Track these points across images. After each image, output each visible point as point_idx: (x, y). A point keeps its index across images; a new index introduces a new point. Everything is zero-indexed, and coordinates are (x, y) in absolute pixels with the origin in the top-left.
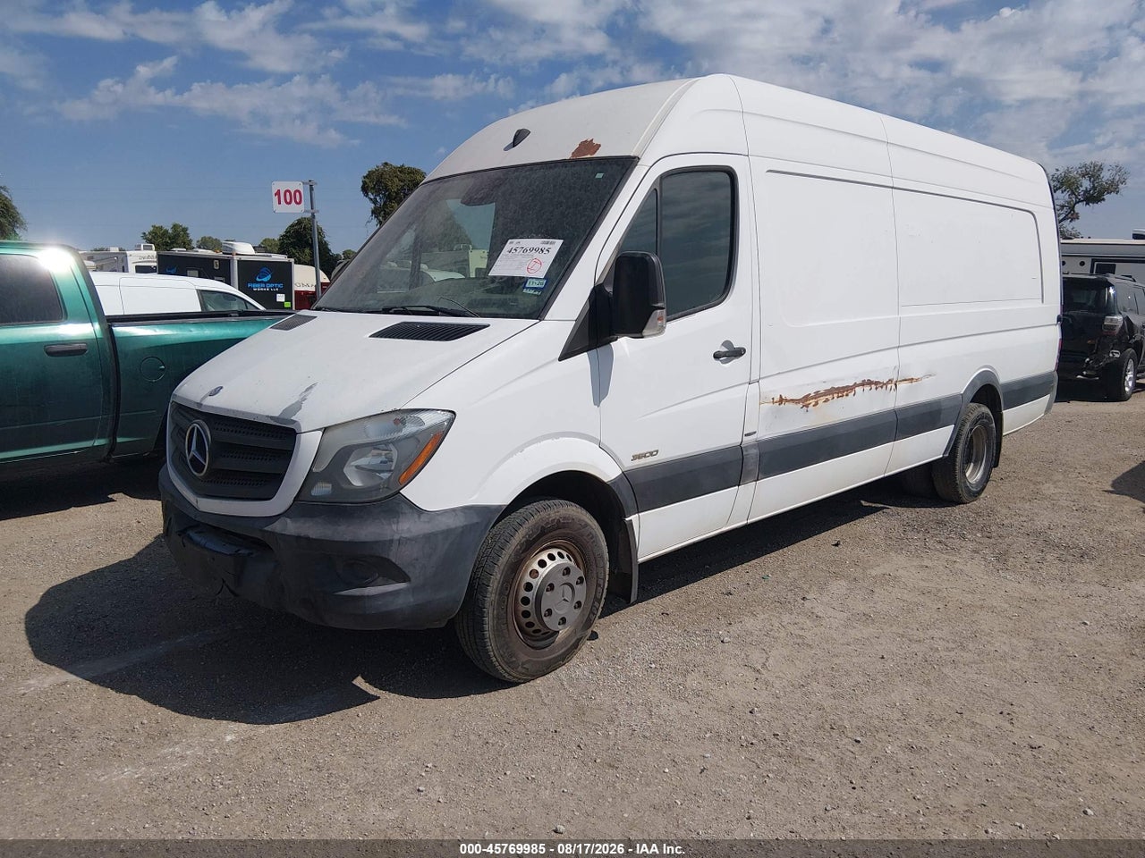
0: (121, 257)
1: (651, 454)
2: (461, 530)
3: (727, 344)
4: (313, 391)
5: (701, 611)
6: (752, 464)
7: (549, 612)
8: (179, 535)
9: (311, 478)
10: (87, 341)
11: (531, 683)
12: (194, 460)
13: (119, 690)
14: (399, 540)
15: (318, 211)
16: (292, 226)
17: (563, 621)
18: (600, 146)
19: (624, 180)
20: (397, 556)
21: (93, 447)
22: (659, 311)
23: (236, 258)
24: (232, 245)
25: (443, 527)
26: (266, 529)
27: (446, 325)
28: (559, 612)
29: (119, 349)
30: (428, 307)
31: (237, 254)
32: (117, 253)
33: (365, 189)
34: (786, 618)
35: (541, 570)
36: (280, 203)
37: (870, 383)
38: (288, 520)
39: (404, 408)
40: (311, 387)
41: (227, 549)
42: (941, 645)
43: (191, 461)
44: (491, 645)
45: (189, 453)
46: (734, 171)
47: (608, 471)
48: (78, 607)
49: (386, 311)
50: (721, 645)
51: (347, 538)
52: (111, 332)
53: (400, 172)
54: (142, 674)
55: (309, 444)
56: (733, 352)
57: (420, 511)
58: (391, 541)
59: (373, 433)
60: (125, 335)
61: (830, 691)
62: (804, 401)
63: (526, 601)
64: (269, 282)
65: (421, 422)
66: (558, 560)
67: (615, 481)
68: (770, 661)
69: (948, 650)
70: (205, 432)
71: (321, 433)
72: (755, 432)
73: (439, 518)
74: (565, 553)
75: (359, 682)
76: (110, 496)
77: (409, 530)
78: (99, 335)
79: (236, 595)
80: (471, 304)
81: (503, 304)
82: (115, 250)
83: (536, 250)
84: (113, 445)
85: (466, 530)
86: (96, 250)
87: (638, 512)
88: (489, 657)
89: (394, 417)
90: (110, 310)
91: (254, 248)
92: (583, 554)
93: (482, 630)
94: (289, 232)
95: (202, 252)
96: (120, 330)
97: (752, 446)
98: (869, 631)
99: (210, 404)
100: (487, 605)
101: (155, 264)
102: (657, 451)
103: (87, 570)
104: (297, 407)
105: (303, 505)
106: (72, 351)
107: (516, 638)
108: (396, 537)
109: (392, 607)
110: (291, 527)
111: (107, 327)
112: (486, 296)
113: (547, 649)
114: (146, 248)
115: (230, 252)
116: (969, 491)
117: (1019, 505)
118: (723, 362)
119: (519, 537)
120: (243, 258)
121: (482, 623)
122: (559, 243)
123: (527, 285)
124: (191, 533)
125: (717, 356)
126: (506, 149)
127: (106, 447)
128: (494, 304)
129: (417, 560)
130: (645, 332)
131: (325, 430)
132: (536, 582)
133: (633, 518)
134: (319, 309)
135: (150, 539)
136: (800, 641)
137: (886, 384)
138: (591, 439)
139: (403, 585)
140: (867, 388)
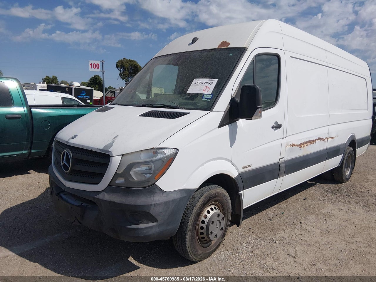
0: (34, 86)
1: (249, 166)
2: (179, 199)
3: (276, 123)
4: (117, 138)
5: (262, 228)
6: (282, 170)
7: (212, 233)
8: (57, 196)
9: (116, 176)
10: (21, 114)
11: (202, 262)
12: (64, 165)
13: (31, 260)
14: (154, 205)
15: (105, 71)
16: (92, 78)
17: (216, 236)
18: (230, 43)
19: (242, 56)
20: (153, 211)
21: (23, 154)
22: (260, 109)
23: (74, 87)
24: (73, 83)
25: (172, 198)
26: (96, 197)
27: (171, 112)
28: (215, 233)
29: (33, 117)
30: (162, 105)
31: (74, 86)
32: (33, 85)
33: (117, 67)
34: (297, 232)
35: (208, 215)
36: (91, 68)
37: (320, 139)
38: (106, 194)
39: (158, 147)
40: (116, 137)
41: (77, 203)
42: (361, 245)
43: (63, 165)
44: (189, 248)
45: (62, 163)
46: (279, 55)
47: (234, 174)
48: (14, 219)
49: (144, 106)
50: (275, 244)
51: (132, 203)
52: (31, 111)
53: (129, 61)
54: (40, 252)
55: (116, 161)
56: (278, 126)
57: (163, 192)
58: (151, 205)
59: (143, 157)
60: (36, 112)
61: (326, 267)
62: (300, 145)
63: (202, 228)
64: (85, 96)
65: (165, 153)
66: (215, 211)
67: (237, 178)
68: (298, 252)
69: (364, 247)
70: (69, 153)
71: (121, 157)
72: (284, 157)
73: (170, 194)
74: (216, 207)
75: (131, 259)
76: (28, 171)
77: (159, 200)
78: (26, 112)
79: (80, 223)
80: (180, 104)
81: (194, 104)
82: (32, 83)
83: (207, 83)
84: (30, 153)
85: (181, 199)
86: (26, 83)
87: (244, 190)
88: (187, 252)
89: (153, 151)
90: (30, 103)
91: (80, 84)
92: (223, 207)
93: (185, 241)
94: (91, 80)
95: (62, 85)
96: (34, 110)
97: (283, 163)
98: (331, 238)
99: (71, 142)
100: (188, 231)
101: (46, 89)
102: (251, 165)
103: (18, 203)
104: (110, 145)
105: (112, 188)
106: (16, 117)
107: (197, 243)
108: (153, 203)
109: (149, 233)
110: (107, 197)
111: (29, 109)
112: (184, 101)
113: (209, 247)
114: (43, 83)
115: (72, 85)
116: (346, 178)
117: (363, 184)
118: (275, 130)
119: (201, 201)
120: (76, 87)
121: (185, 238)
122: (216, 80)
123: (204, 97)
124: (62, 195)
125: (273, 128)
126: (189, 45)
127: (27, 154)
128: (190, 104)
129: (161, 213)
130: (253, 118)
131: (123, 155)
132: (206, 220)
133: (242, 192)
134: (114, 104)
135: (43, 190)
136: (306, 243)
137: (325, 139)
138: (228, 160)
139: (154, 224)
140: (319, 141)
